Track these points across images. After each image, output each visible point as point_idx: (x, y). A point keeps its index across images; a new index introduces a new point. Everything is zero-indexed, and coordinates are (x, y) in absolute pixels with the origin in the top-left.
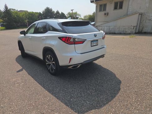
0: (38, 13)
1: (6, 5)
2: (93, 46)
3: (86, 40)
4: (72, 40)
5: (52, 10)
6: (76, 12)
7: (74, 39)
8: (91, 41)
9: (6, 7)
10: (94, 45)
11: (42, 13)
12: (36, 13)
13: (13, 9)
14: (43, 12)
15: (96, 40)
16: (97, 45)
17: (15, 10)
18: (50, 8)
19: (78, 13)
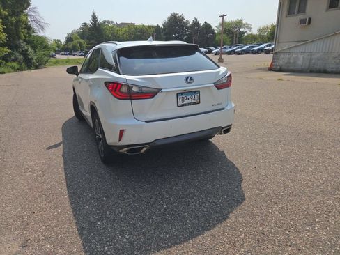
0: (153, 27)
1: (94, 14)
2: (183, 105)
3: (160, 90)
4: (124, 89)
5: (183, 19)
6: (241, 20)
7: (129, 87)
8: (177, 94)
9: (94, 18)
10: (187, 102)
11: (161, 26)
12: (149, 26)
13: (108, 22)
14: (163, 25)
15: (195, 92)
16: (196, 103)
17: (112, 22)
18: (179, 15)
19: (244, 22)
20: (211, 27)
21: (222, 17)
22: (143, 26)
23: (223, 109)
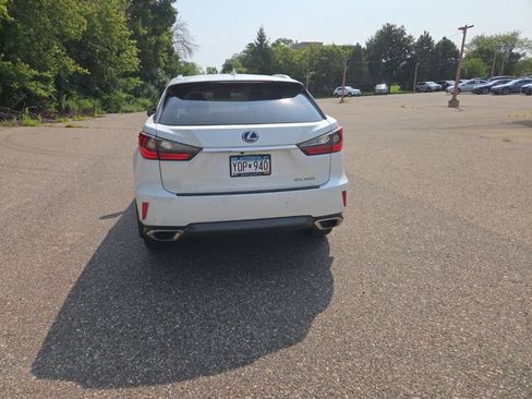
0: (350, 47)
1: (261, 30)
2: (239, 175)
3: (201, 149)
4: (151, 145)
5: (403, 33)
6: (515, 34)
7: (158, 141)
8: (231, 157)
9: (261, 37)
10: (247, 170)
11: (364, 46)
12: (344, 47)
13: (284, 41)
14: (368, 44)
16: (262, 174)
17: (290, 41)
18: (397, 27)
20: (453, 46)
21: (464, 29)
22: (334, 46)
23: (318, 187)
